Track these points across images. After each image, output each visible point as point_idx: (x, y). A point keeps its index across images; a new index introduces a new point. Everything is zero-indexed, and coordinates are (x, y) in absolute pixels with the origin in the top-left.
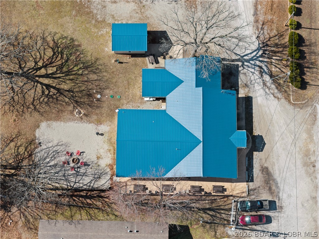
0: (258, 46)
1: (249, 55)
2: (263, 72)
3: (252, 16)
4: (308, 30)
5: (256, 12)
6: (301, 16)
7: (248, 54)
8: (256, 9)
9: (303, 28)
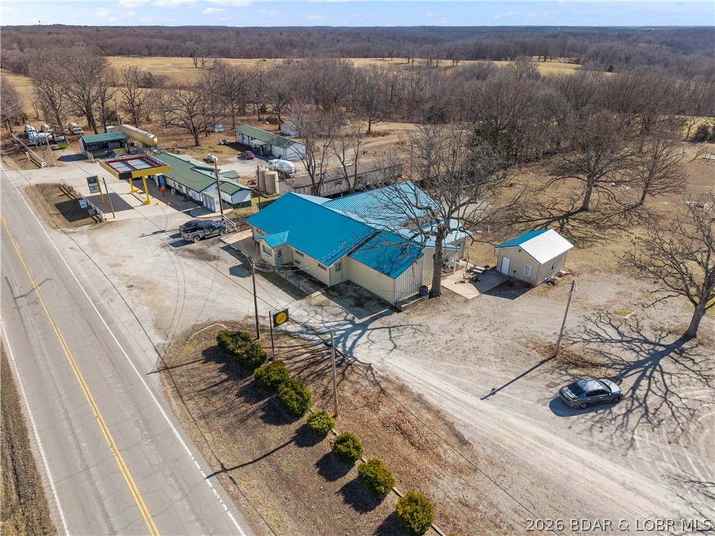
0: (354, 355)
1: (355, 338)
2: (308, 330)
3: (420, 392)
4: (272, 449)
5: (422, 403)
6: (315, 463)
7: (359, 338)
8: (429, 408)
9: (290, 442)
